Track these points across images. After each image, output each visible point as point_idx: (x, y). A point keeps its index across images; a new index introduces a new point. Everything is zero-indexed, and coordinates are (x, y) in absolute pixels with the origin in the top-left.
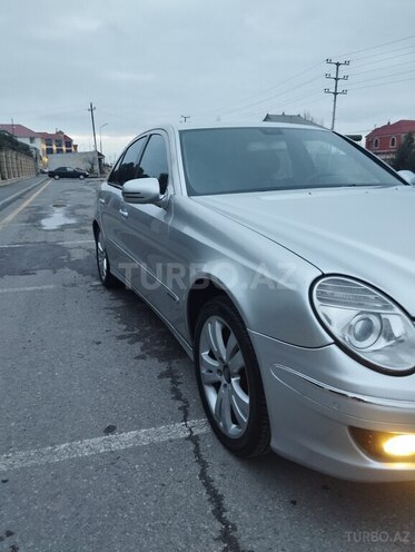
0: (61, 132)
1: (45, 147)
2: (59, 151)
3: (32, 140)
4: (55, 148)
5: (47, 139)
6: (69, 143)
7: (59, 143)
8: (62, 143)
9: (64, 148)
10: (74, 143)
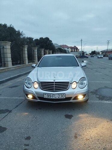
0: (75, 46)
1: (71, 50)
2: (74, 51)
3: (68, 48)
4: (73, 50)
5: (72, 48)
6: (77, 49)
7: (74, 49)
8: (75, 49)
9: (76, 50)
10: (78, 49)
